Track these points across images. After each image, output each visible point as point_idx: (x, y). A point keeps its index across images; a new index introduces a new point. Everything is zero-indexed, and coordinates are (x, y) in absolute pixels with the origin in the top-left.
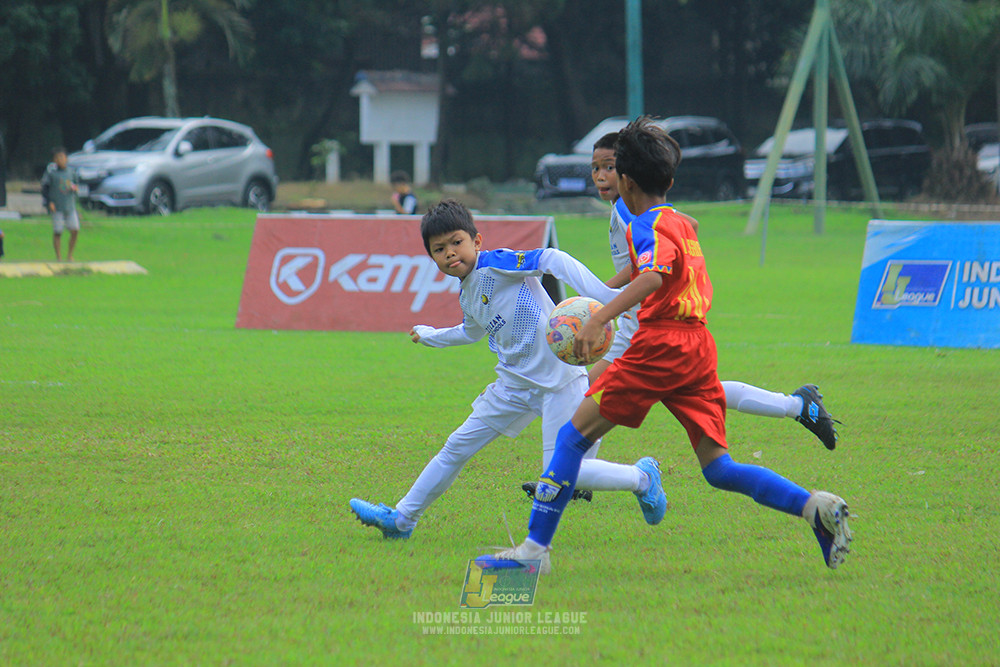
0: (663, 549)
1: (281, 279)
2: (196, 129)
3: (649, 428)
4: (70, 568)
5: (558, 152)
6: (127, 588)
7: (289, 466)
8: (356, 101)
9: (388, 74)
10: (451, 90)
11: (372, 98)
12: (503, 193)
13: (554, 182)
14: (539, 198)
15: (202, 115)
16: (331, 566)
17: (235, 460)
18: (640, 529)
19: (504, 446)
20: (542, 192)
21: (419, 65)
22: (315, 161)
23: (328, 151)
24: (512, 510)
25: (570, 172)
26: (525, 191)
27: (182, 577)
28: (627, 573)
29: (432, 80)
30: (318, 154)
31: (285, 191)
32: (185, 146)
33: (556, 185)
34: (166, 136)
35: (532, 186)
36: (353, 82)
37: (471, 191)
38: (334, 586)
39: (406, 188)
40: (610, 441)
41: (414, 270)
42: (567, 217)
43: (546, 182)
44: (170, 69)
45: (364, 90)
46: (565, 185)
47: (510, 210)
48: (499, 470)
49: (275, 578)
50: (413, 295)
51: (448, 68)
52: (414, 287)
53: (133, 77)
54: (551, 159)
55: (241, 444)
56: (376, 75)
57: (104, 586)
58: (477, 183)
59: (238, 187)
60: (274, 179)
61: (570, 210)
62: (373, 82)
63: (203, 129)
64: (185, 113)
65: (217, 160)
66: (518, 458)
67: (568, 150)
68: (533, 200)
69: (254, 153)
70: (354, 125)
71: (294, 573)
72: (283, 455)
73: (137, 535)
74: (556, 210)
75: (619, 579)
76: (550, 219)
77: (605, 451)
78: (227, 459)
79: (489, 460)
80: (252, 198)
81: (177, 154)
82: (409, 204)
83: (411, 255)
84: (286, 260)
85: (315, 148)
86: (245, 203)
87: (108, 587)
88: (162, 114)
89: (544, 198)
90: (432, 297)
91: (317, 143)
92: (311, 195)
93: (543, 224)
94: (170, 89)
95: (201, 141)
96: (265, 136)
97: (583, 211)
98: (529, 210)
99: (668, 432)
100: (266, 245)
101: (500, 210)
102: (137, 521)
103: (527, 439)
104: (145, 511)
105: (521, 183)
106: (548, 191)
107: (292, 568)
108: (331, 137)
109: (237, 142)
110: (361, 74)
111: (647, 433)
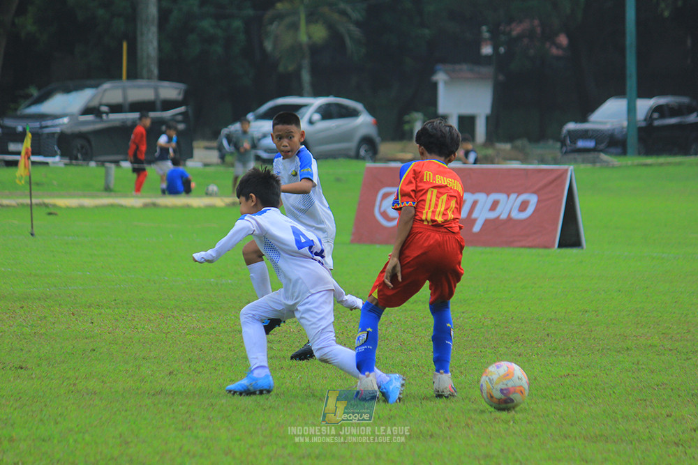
0: (651, 400)
1: (382, 209)
2: (324, 105)
3: (641, 314)
4: (237, 408)
5: (576, 121)
6: (277, 422)
7: (387, 339)
8: (435, 85)
9: (458, 67)
10: (501, 77)
11: (446, 83)
12: (538, 150)
13: (574, 141)
14: (562, 152)
15: (327, 95)
16: (417, 409)
17: (350, 335)
18: (635, 385)
19: (538, 327)
20: (564, 149)
21: (480, 60)
22: (407, 127)
23: (416, 120)
24: (544, 371)
25: (585, 135)
26: (553, 148)
27: (314, 415)
28: (626, 416)
29: (488, 70)
30: (408, 122)
31: (385, 148)
32: (317, 117)
33: (575, 144)
34: (303, 110)
35: (558, 145)
36: (433, 72)
37: (514, 148)
38: (420, 423)
39: (470, 146)
40: (614, 324)
41: (475, 203)
42: (582, 166)
43: (568, 141)
44: (306, 63)
45: (440, 77)
46: (581, 144)
47: (542, 161)
48: (534, 343)
49: (379, 418)
50: (475, 220)
51: (499, 62)
52: (474, 215)
53: (281, 69)
54: (571, 126)
55: (355, 323)
56: (449, 67)
57: (261, 421)
58: (519, 143)
59: (353, 145)
60: (378, 139)
61: (584, 161)
62: (447, 72)
63: (329, 105)
64: (316, 94)
65: (338, 127)
66: (548, 335)
67: (584, 119)
68: (559, 155)
69: (364, 122)
70: (433, 102)
71: (391, 413)
72: (384, 332)
73: (283, 386)
74: (575, 161)
75: (620, 420)
76: (571, 167)
77: (610, 330)
78: (345, 334)
79: (528, 336)
80: (362, 152)
81: (311, 122)
82: (472, 157)
83: (473, 193)
84: (386, 196)
85: (407, 118)
86: (357, 156)
87: (263, 421)
88: (300, 95)
89: (566, 153)
90: (487, 222)
91: (408, 114)
92: (403, 151)
93: (566, 171)
94: (306, 77)
95: (327, 113)
96: (371, 110)
97: (594, 162)
98: (556, 162)
99: (654, 317)
100: (372, 185)
101: (536, 161)
102: (283, 376)
103: (554, 321)
104: (289, 370)
105: (551, 142)
106: (569, 148)
107: (390, 410)
108: (417, 110)
109: (352, 113)
110: (439, 66)
111: (639, 318)
